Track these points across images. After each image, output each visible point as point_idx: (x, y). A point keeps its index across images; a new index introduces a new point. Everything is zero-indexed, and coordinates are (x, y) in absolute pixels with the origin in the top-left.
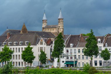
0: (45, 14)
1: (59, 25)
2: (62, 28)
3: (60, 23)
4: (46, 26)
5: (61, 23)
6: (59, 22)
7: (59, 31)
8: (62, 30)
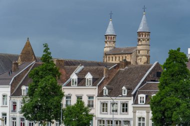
0: (111, 23)
1: (139, 48)
2: (146, 54)
3: (140, 43)
4: (111, 48)
5: (144, 42)
6: (139, 40)
7: (139, 61)
8: (144, 59)
